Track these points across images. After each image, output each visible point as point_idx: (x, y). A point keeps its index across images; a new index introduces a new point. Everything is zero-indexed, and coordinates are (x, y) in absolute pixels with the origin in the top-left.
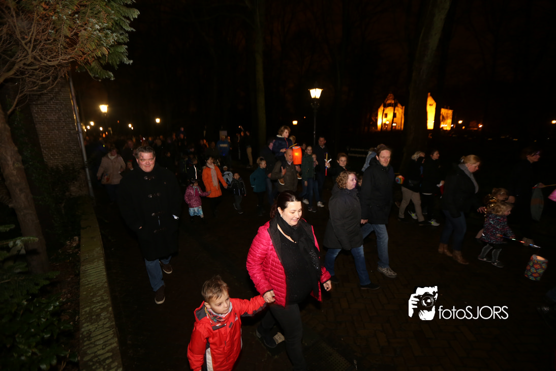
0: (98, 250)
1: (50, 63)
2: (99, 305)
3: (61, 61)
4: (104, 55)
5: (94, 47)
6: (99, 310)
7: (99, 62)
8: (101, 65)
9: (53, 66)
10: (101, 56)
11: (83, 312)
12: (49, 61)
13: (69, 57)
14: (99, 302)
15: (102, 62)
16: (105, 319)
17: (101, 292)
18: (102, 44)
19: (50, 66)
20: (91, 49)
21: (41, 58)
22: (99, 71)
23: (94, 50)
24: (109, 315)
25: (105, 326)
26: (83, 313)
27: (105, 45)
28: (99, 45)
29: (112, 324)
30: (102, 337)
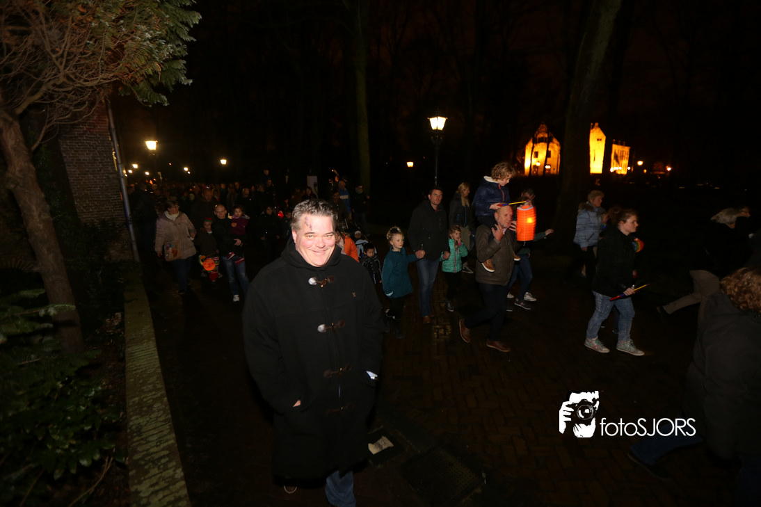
0: (148, 329)
1: (87, 84)
2: (150, 394)
3: (102, 80)
4: (155, 72)
5: (143, 62)
6: (151, 400)
7: (149, 82)
8: (152, 86)
9: (92, 87)
10: (152, 73)
11: (130, 402)
12: (85, 81)
13: (112, 75)
14: (150, 391)
15: (152, 82)
16: (159, 411)
17: (153, 379)
18: (154, 58)
19: (87, 87)
20: (140, 65)
21: (76, 77)
22: (149, 94)
23: (144, 66)
24: (164, 406)
25: (159, 420)
26: (131, 404)
27: (157, 58)
28: (150, 60)
29: (168, 417)
30: (155, 432)
